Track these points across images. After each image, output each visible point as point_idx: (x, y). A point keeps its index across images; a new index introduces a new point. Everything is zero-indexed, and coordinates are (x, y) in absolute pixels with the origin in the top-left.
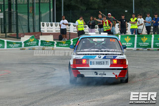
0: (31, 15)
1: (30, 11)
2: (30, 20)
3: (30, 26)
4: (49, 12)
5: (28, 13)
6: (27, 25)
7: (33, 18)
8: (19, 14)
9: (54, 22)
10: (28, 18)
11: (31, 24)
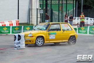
0: (60, 12)
1: (60, 9)
2: (60, 15)
3: (60, 19)
4: (73, 10)
5: (59, 10)
6: (58, 18)
7: (62, 14)
8: (53, 11)
9: (76, 16)
10: (59, 14)
11: (60, 18)
